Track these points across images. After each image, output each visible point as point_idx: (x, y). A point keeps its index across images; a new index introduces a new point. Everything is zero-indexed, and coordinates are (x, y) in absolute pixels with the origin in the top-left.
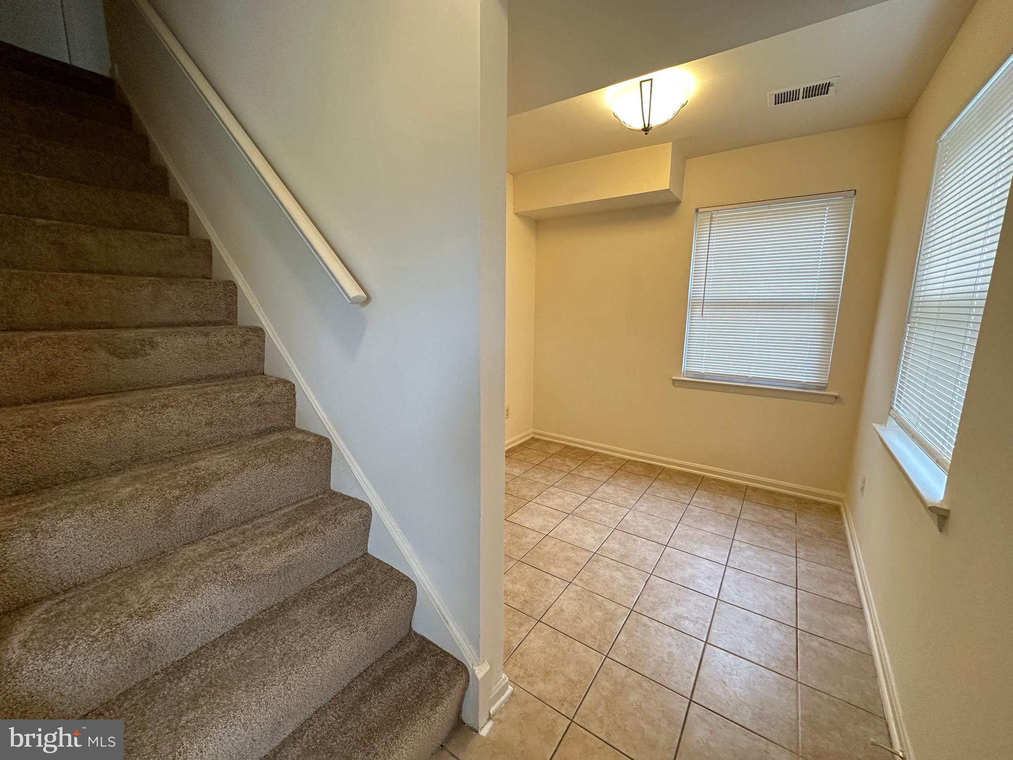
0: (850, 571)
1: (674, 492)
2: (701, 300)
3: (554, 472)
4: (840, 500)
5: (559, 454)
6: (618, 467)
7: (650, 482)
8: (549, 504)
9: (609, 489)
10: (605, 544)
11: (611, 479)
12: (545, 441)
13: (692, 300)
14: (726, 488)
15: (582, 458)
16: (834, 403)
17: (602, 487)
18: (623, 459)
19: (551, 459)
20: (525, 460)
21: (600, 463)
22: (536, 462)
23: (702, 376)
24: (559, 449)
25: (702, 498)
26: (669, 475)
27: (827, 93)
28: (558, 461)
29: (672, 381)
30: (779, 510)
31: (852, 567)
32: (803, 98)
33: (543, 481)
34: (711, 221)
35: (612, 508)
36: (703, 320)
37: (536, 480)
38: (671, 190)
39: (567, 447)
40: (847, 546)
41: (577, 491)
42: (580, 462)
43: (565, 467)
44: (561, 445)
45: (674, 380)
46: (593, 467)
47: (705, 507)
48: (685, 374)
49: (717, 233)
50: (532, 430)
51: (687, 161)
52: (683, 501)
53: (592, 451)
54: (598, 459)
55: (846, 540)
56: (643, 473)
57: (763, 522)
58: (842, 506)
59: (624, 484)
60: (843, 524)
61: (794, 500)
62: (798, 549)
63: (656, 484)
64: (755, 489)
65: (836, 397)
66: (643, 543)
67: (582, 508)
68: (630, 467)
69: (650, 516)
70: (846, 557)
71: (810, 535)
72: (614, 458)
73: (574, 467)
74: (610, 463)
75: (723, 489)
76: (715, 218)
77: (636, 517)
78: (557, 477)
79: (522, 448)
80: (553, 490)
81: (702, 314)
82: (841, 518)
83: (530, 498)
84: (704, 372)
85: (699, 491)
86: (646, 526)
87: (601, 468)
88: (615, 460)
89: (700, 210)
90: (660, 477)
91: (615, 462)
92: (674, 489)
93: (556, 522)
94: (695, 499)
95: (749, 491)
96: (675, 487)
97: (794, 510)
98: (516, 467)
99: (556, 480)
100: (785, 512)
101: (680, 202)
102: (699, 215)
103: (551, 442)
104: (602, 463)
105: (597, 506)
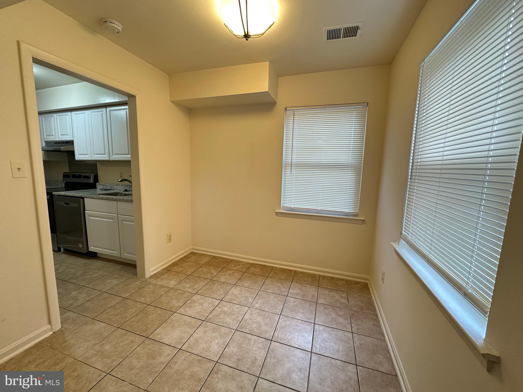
0: (383, 338)
1: (279, 287)
2: (290, 163)
3: (200, 280)
4: (367, 279)
5: (207, 264)
6: (244, 270)
7: (264, 281)
8: (190, 312)
9: (236, 291)
10: (226, 350)
11: (239, 281)
12: (200, 254)
13: (285, 163)
14: (308, 279)
15: (222, 266)
16: (362, 224)
17: (232, 289)
18: (248, 263)
19: (200, 269)
20: (181, 272)
21: (233, 268)
22: (189, 273)
23: (292, 209)
24: (207, 259)
25: (295, 290)
26: (276, 273)
27: (356, 36)
28: (205, 270)
29: (275, 213)
30: (338, 292)
31: (383, 335)
32: (343, 38)
33: (190, 290)
34: (294, 116)
35: (237, 308)
36: (291, 175)
37: (185, 290)
38: (270, 92)
39: (214, 257)
40: (377, 315)
41: (214, 296)
42: (220, 269)
43: (209, 275)
44: (210, 256)
45: (276, 212)
46: (229, 272)
47: (297, 297)
48: (283, 208)
49: (297, 123)
50: (191, 247)
51: (279, 78)
52: (283, 294)
53: (229, 259)
54: (233, 266)
55: (375, 310)
56: (260, 274)
57: (330, 303)
58: (369, 283)
59: (247, 284)
60: (371, 297)
61: (344, 282)
62: (353, 325)
63: (268, 282)
64: (324, 277)
65: (363, 221)
66: (255, 341)
67: (215, 312)
68: (253, 270)
69: (261, 312)
70: (378, 326)
71: (357, 310)
72: (243, 263)
73: (216, 274)
74: (240, 267)
75: (307, 279)
76: (296, 114)
77: (252, 314)
78: (202, 284)
79: (182, 262)
80: (195, 298)
81: (291, 172)
82: (369, 293)
83: (176, 309)
84: (293, 207)
85: (293, 283)
86: (258, 323)
87: (233, 273)
88: (243, 265)
89: (287, 109)
90: (270, 275)
91: (243, 266)
92: (278, 284)
93: (191, 331)
94: (291, 291)
95: (321, 279)
96: (279, 282)
97: (345, 290)
98: (172, 279)
99: (200, 288)
100: (341, 293)
101: (276, 103)
102: (287, 112)
103: (203, 255)
104: (235, 268)
105: (226, 309)
